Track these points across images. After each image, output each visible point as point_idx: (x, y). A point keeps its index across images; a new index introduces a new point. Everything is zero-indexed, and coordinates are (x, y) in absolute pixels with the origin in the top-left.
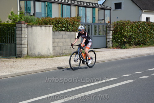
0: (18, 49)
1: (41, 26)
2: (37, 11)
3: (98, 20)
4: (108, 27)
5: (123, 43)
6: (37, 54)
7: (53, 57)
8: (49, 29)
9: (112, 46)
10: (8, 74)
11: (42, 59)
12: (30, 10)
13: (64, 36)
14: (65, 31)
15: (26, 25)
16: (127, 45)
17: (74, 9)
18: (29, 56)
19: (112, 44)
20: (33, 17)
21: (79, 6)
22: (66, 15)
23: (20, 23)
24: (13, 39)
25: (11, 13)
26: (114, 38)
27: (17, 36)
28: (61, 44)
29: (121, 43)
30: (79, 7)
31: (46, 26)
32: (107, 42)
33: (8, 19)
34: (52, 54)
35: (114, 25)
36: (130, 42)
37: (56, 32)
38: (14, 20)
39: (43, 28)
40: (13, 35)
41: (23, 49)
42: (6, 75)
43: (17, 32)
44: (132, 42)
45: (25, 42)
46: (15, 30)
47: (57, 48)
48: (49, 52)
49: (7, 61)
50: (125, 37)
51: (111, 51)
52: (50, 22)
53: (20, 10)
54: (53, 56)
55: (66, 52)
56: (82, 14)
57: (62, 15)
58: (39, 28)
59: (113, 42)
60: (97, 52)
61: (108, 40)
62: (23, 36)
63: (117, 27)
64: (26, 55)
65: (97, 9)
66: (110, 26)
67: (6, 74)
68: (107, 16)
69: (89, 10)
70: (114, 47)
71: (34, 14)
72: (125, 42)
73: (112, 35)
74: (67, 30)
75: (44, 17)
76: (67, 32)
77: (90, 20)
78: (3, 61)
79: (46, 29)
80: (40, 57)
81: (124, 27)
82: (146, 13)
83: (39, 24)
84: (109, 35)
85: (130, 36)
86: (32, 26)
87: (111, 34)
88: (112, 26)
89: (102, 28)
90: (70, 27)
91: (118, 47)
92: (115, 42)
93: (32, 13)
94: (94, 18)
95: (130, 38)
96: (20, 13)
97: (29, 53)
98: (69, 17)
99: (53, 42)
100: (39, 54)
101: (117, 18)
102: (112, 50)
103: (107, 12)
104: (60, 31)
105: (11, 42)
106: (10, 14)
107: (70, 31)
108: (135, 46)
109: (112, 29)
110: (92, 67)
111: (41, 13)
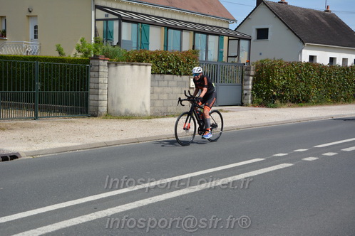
0: (91, 103)
1: (132, 65)
2: (124, 37)
3: (228, 57)
4: (246, 70)
5: (271, 98)
6: (123, 111)
7: (150, 118)
8: (146, 70)
9: (252, 103)
10: (76, 144)
11: (133, 121)
12: (112, 37)
13: (170, 83)
14: (171, 74)
15: (106, 62)
16: (277, 102)
17: (187, 36)
18: (109, 115)
19: (251, 99)
20: (117, 48)
21: (195, 32)
22: (173, 46)
23: (96, 58)
24: (85, 84)
25: (81, 41)
26: (255, 89)
27: (91, 80)
28: (165, 96)
29: (267, 98)
30: (196, 34)
31: (140, 65)
32: (242, 96)
33: (75, 51)
34: (149, 113)
35: (257, 67)
36: (283, 96)
37: (157, 76)
38: (86, 53)
39: (136, 67)
40: (85, 78)
41: (100, 102)
42: (73, 146)
43: (92, 74)
44: (286, 96)
45: (103, 92)
46: (87, 71)
47: (158, 103)
48: (144, 109)
49: (74, 122)
50: (275, 88)
51: (250, 111)
52: (147, 58)
53: (96, 35)
54: (151, 116)
55: (172, 111)
56: (200, 45)
57: (166, 46)
58: (128, 67)
59: (253, 95)
60: (226, 112)
61: (245, 92)
62: (101, 80)
63: (262, 71)
64: (105, 113)
65: (226, 38)
66: (250, 68)
67: (73, 144)
68: (243, 50)
69: (213, 40)
70: (255, 105)
71: (119, 44)
72: (274, 96)
73: (253, 84)
74: (176, 72)
75: (135, 49)
76: (175, 76)
77: (213, 56)
78: (67, 122)
79: (140, 69)
80: (129, 117)
81: (273, 70)
82: (310, 47)
83: (129, 61)
84: (247, 83)
85: (284, 87)
86: (116, 65)
87: (250, 82)
88: (252, 69)
89: (235, 71)
90: (181, 68)
91: (261, 105)
92: (258, 95)
93: (116, 41)
94: (220, 53)
95: (282, 90)
96: (96, 42)
97: (110, 111)
98: (178, 49)
99: (152, 93)
100: (127, 112)
101: (261, 54)
102: (252, 110)
103: (244, 44)
104: (163, 73)
105: (81, 90)
106: (79, 43)
107: (180, 75)
108: (291, 104)
109: (252, 73)
110: (216, 140)
111: (130, 42)
